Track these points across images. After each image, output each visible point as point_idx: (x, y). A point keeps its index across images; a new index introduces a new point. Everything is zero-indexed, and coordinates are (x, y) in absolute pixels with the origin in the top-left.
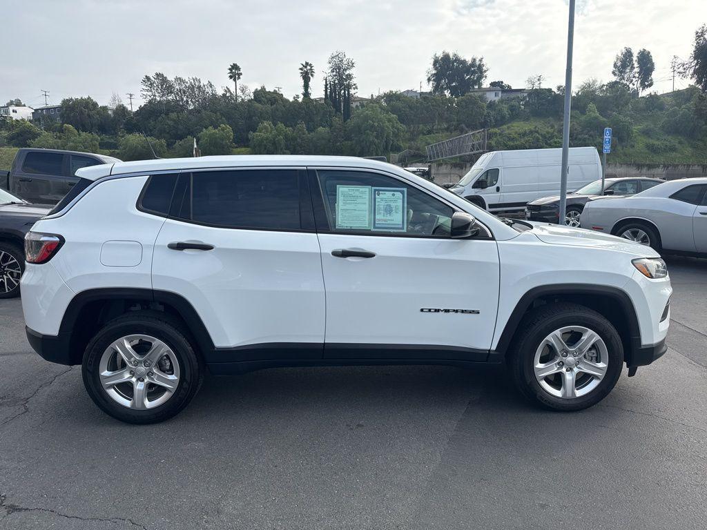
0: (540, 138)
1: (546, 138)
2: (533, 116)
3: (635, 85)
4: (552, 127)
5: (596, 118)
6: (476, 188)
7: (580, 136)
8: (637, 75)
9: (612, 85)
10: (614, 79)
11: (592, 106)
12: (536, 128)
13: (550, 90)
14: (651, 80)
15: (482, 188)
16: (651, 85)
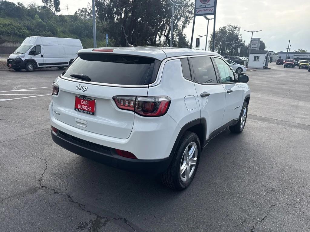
0: (15, 28)
1: (18, 29)
2: (7, 16)
3: (53, 10)
4: (20, 23)
5: (41, 22)
6: (31, 55)
7: (35, 30)
8: (53, 5)
9: (44, 7)
10: (44, 4)
11: (37, 16)
12: (11, 22)
13: (13, 4)
14: (59, 8)
15: (35, 55)
16: (59, 11)
